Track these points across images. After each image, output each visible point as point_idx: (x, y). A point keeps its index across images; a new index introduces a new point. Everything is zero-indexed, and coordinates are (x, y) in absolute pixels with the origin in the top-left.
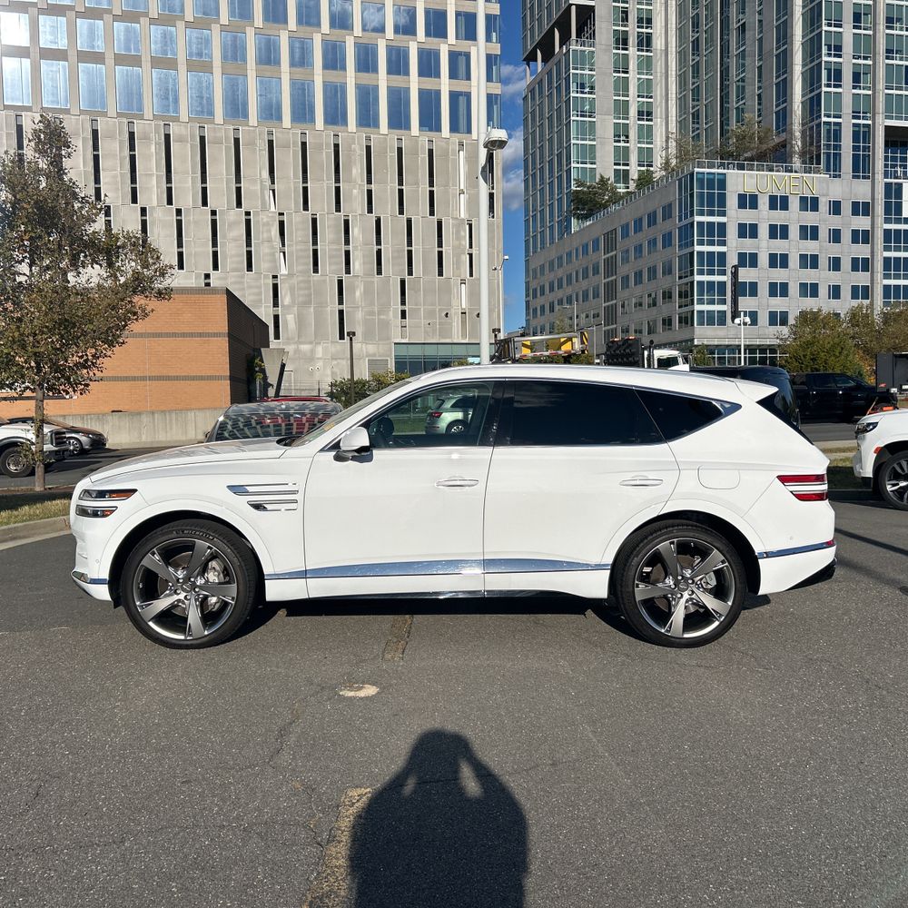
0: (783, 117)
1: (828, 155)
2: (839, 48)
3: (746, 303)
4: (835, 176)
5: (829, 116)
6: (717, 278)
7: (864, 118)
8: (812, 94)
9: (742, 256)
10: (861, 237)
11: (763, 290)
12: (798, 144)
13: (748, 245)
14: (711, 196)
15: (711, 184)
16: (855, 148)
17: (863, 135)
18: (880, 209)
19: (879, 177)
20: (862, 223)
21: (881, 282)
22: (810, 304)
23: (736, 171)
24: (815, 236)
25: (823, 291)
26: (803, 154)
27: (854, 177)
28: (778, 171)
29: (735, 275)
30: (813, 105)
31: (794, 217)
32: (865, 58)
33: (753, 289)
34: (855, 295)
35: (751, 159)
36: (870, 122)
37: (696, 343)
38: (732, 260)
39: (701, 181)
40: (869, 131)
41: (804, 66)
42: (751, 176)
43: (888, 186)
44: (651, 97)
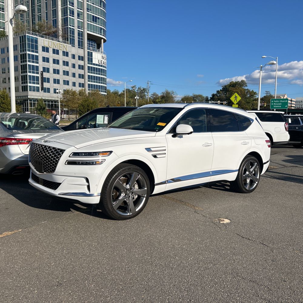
0: (55, 22)
1: (71, 38)
2: (73, 4)
3: (46, 85)
4: (73, 46)
5: (70, 26)
6: (35, 75)
7: (81, 29)
8: (65, 17)
9: (44, 68)
10: (81, 67)
11: (52, 81)
12: (60, 33)
13: (46, 65)
14: (32, 45)
15: (32, 41)
16: (79, 38)
17: (81, 34)
18: (86, 59)
19: (86, 49)
20: (81, 63)
21: (87, 83)
22: (66, 87)
23: (41, 38)
24: (67, 65)
25: (70, 84)
26: (63, 37)
27: (78, 47)
28: (55, 41)
29: (42, 74)
30: (65, 21)
31: (61, 57)
32: (81, 9)
33: (48, 80)
34: (80, 86)
35: (46, 35)
36: (83, 31)
37: (29, 97)
38: (41, 69)
39: (29, 39)
40: (83, 34)
41: (62, 6)
42: (46, 41)
43: (88, 52)
44: (3, 3)
